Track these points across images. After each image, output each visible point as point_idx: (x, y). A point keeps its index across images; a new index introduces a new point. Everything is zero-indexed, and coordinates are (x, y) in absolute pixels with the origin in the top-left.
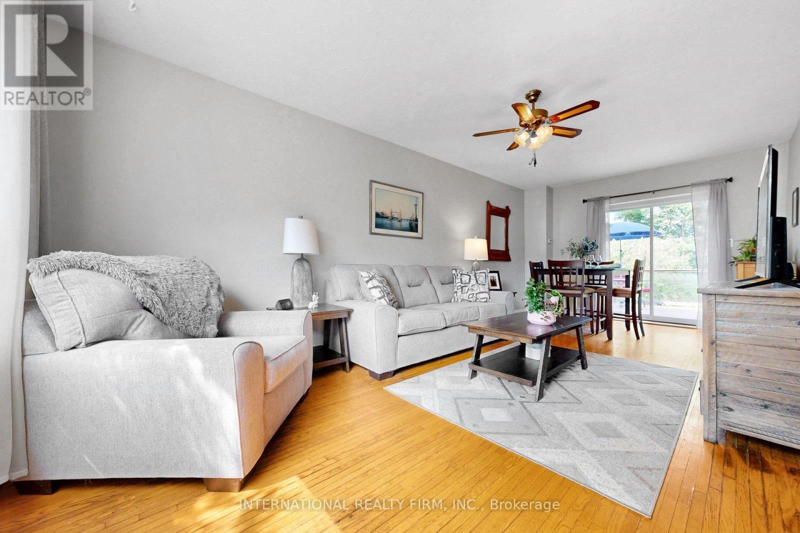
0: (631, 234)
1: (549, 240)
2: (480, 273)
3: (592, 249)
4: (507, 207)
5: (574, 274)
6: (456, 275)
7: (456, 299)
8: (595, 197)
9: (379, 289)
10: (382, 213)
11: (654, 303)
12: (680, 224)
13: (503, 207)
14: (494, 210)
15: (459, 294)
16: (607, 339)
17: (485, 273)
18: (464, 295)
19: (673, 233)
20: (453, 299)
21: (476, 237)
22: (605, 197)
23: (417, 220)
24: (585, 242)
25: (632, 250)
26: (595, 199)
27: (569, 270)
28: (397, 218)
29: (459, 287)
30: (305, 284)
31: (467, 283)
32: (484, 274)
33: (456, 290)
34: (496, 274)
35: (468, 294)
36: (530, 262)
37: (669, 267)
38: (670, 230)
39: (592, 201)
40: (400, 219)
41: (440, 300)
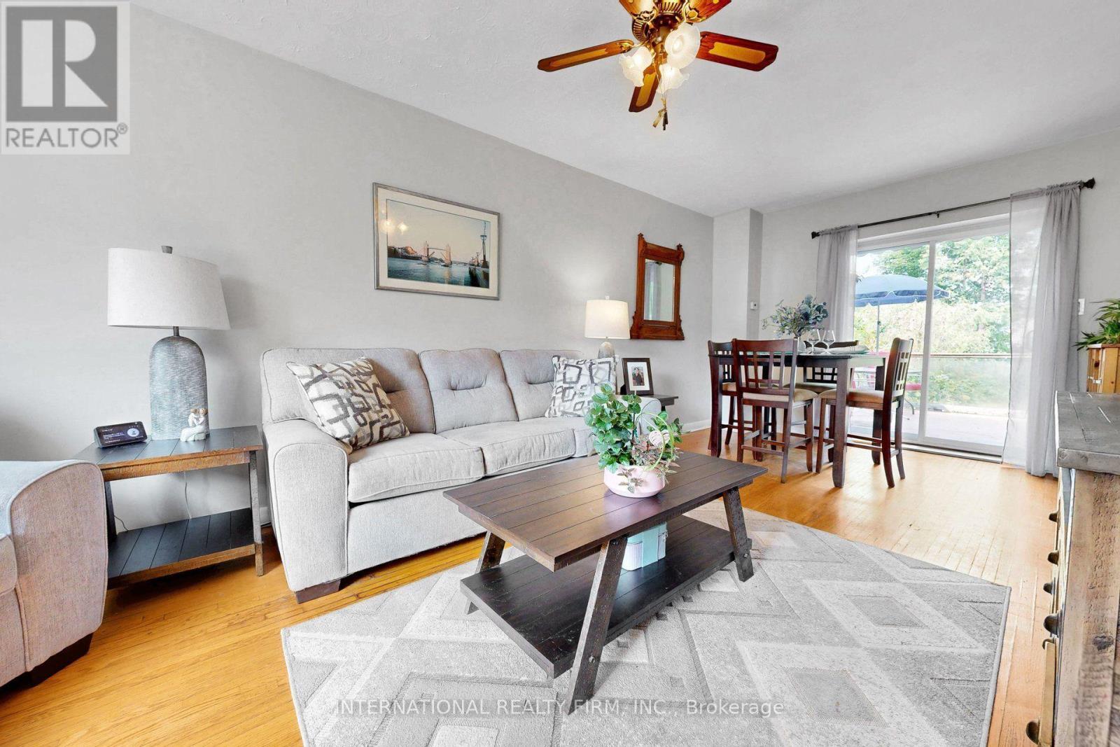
0: (897, 294)
1: (752, 304)
2: (600, 363)
3: (816, 318)
4: (679, 247)
5: (777, 364)
6: (558, 366)
7: (552, 412)
8: (833, 227)
9: (335, 402)
10: (405, 249)
11: (927, 407)
12: (980, 282)
13: (672, 246)
14: (651, 250)
15: (558, 401)
16: (832, 485)
17: (609, 362)
18: (565, 403)
19: (968, 295)
20: (548, 411)
21: (608, 297)
22: (850, 226)
23: (486, 265)
24: (806, 306)
25: (901, 322)
26: (832, 230)
27: (768, 357)
28: (442, 261)
29: (560, 389)
30: (178, 391)
31: (574, 383)
32: (608, 365)
33: (554, 395)
34: (644, 365)
35: (574, 402)
36: (709, 342)
37: (957, 350)
38: (963, 292)
39: (827, 234)
40: (447, 262)
41: (520, 413)
